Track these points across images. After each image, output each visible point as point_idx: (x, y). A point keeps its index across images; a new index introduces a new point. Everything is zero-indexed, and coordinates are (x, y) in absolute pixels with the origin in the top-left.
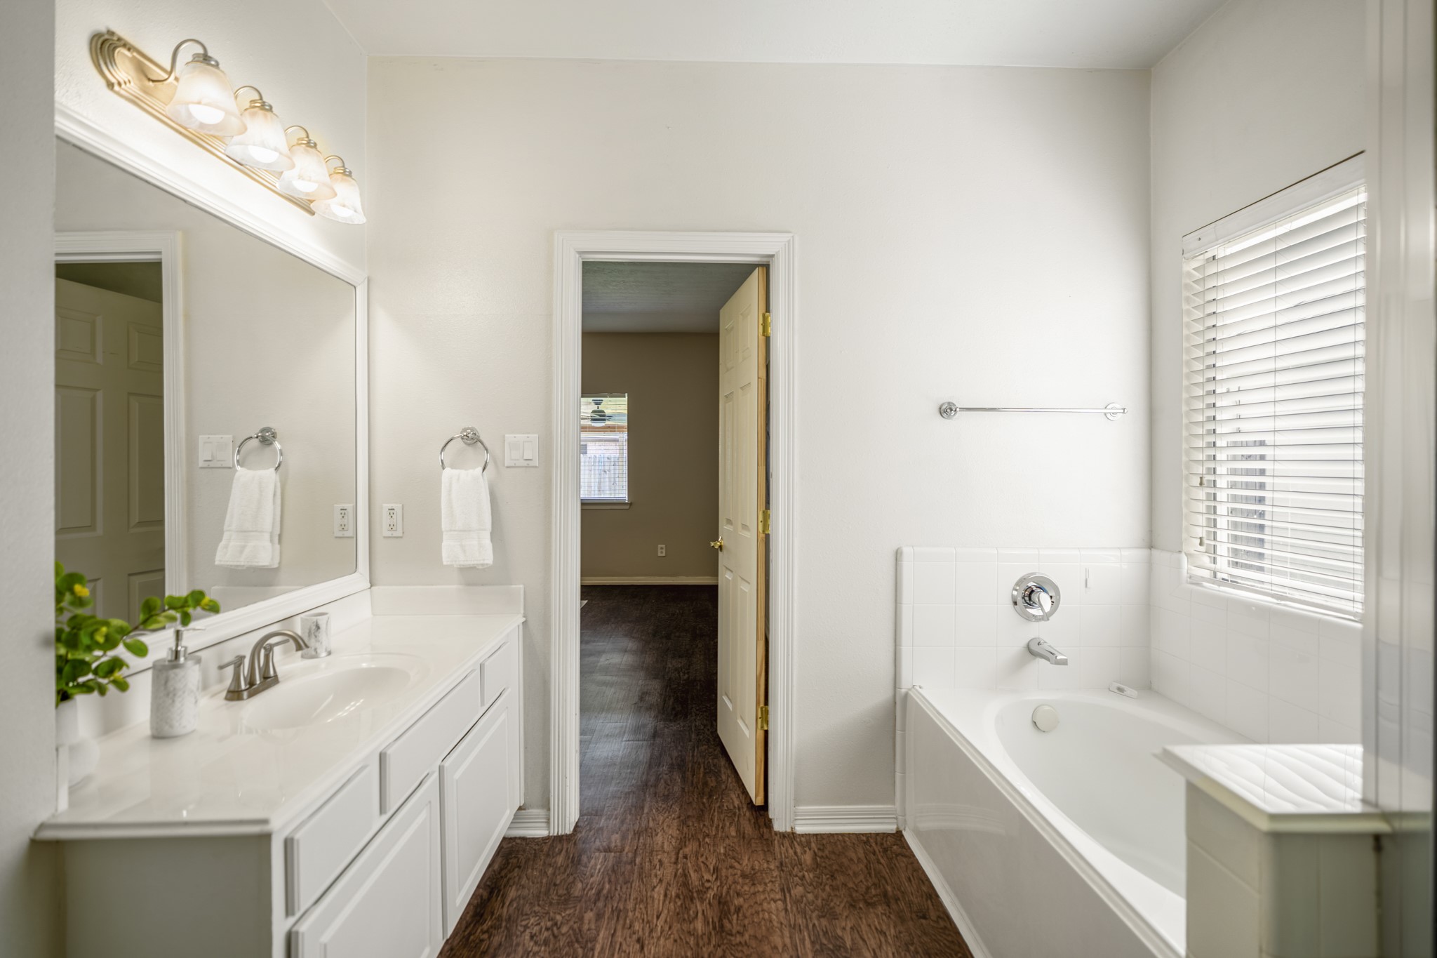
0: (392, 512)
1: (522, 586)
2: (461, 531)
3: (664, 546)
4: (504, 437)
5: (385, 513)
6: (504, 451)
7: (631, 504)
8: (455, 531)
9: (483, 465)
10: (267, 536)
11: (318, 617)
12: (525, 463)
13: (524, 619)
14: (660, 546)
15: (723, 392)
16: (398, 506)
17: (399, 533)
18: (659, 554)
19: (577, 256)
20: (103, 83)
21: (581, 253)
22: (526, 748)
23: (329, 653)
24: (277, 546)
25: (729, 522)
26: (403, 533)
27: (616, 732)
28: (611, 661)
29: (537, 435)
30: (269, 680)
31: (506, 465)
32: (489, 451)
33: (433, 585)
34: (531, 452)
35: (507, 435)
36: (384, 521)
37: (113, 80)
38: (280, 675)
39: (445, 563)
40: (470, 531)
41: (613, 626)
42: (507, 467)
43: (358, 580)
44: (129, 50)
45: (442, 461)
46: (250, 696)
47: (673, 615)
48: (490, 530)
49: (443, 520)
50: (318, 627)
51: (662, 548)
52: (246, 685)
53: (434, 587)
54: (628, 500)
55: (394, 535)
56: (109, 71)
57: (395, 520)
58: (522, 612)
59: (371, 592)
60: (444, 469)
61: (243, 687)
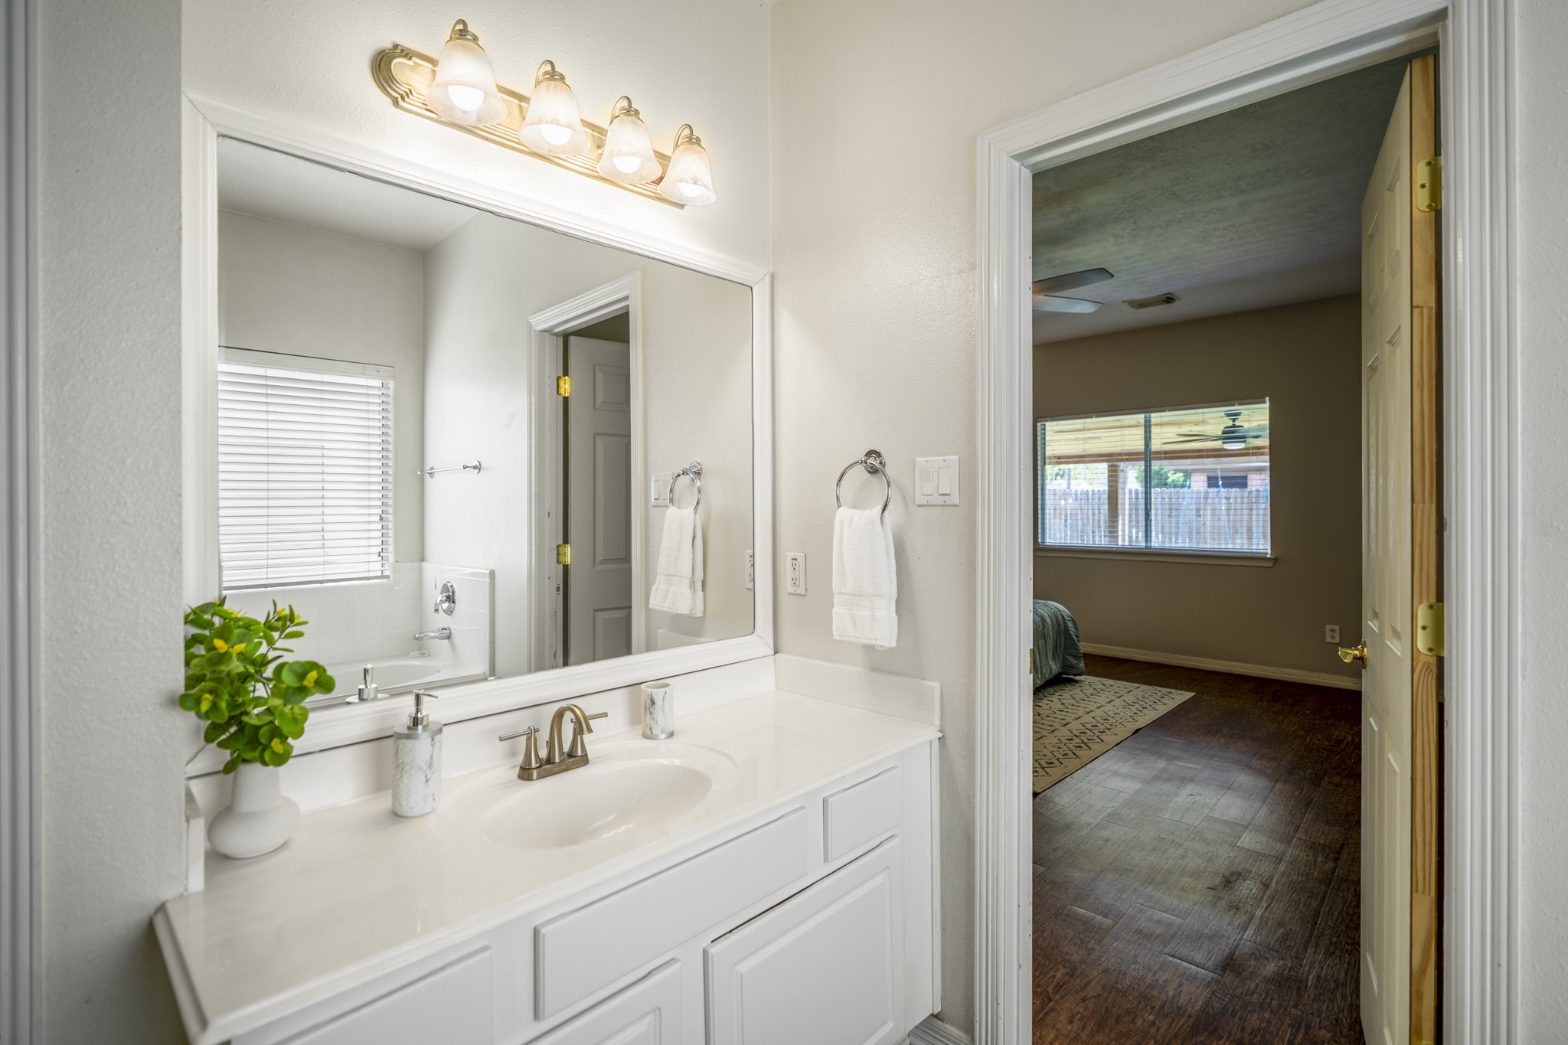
0: (795, 562)
1: (936, 685)
2: (851, 595)
3: (1337, 628)
4: (915, 460)
5: (789, 562)
6: (915, 483)
7: (1275, 560)
8: (845, 594)
9: (883, 504)
10: (686, 582)
11: (655, 690)
12: (940, 500)
13: (940, 735)
14: (1329, 627)
15: (1367, 363)
16: (800, 556)
17: (801, 590)
18: (1328, 640)
19: (1017, 164)
20: (389, 101)
21: (1020, 157)
22: (943, 929)
23: (671, 735)
24: (700, 593)
25: (1376, 615)
26: (806, 590)
27: (1158, 932)
28: (1197, 798)
29: (956, 457)
30: (575, 759)
31: (917, 503)
32: (892, 484)
33: (835, 663)
34: (949, 483)
35: (917, 459)
36: (787, 573)
37: (396, 95)
38: (590, 757)
39: (835, 637)
40: (862, 596)
41: (1223, 741)
42: (919, 506)
43: (759, 642)
44: (406, 56)
45: (837, 496)
46: (540, 777)
47: (1339, 742)
48: (895, 595)
49: (834, 578)
50: (653, 703)
51: (1333, 631)
52: (537, 763)
53: (835, 665)
54: (1271, 554)
55: (797, 592)
56: (397, 87)
57: (797, 574)
58: (937, 722)
59: (775, 659)
60: (839, 506)
61: (534, 765)
